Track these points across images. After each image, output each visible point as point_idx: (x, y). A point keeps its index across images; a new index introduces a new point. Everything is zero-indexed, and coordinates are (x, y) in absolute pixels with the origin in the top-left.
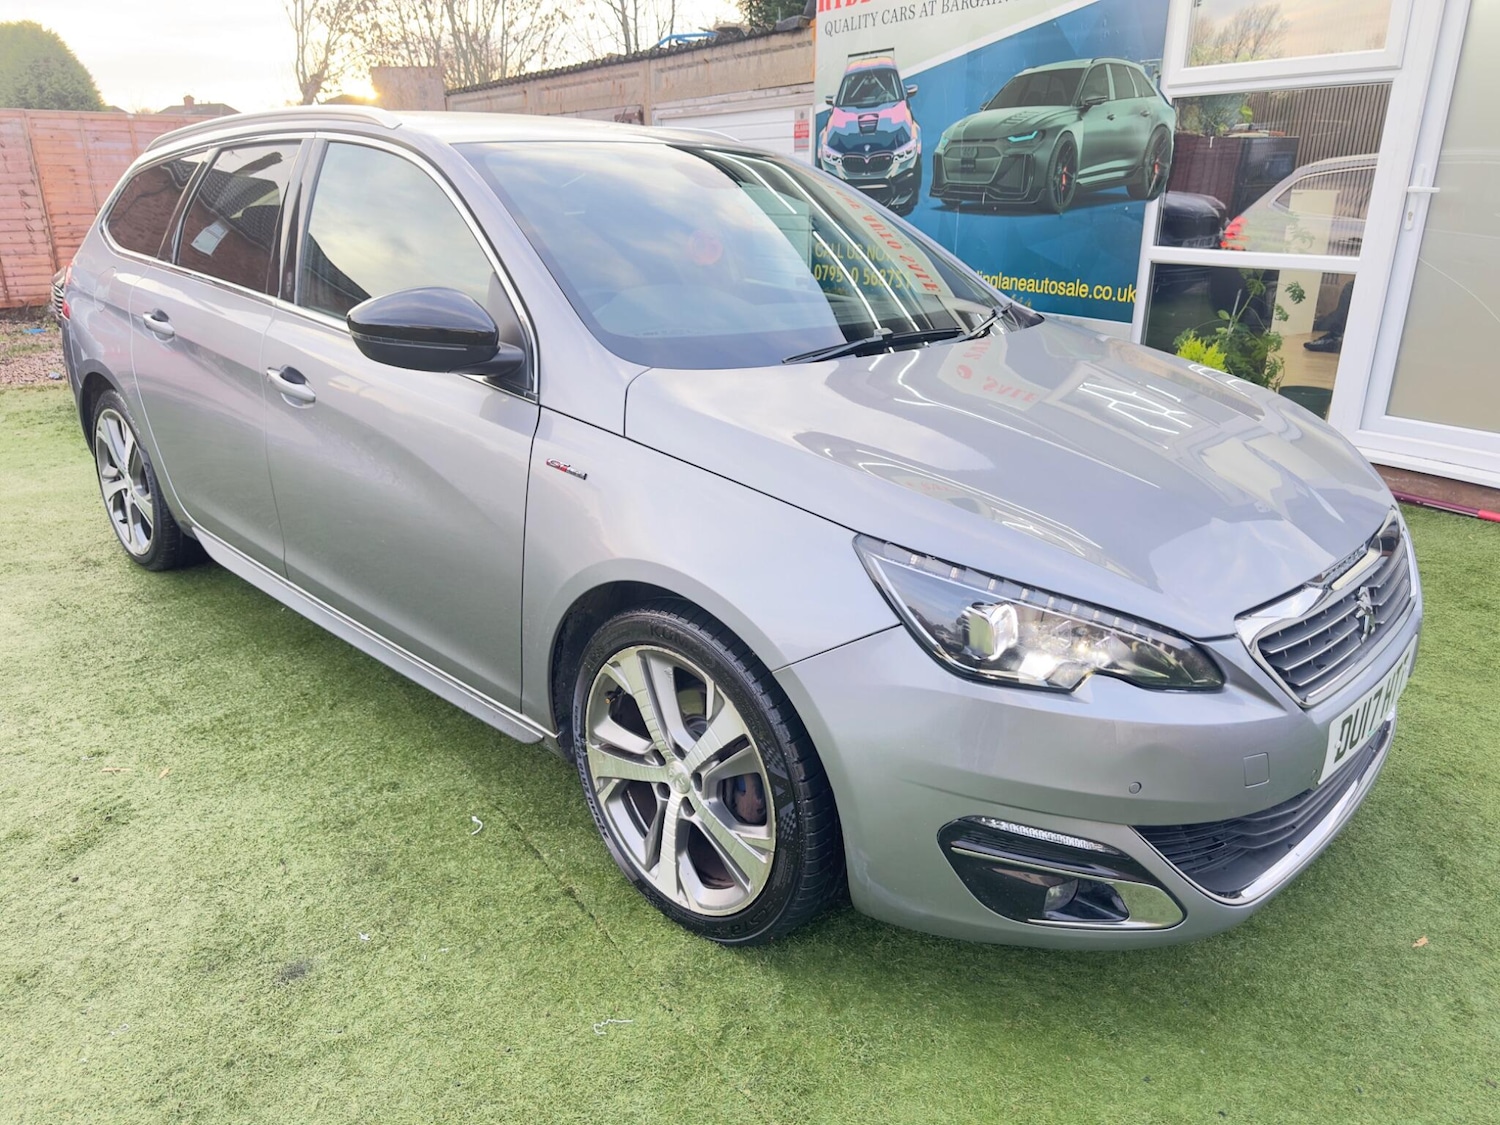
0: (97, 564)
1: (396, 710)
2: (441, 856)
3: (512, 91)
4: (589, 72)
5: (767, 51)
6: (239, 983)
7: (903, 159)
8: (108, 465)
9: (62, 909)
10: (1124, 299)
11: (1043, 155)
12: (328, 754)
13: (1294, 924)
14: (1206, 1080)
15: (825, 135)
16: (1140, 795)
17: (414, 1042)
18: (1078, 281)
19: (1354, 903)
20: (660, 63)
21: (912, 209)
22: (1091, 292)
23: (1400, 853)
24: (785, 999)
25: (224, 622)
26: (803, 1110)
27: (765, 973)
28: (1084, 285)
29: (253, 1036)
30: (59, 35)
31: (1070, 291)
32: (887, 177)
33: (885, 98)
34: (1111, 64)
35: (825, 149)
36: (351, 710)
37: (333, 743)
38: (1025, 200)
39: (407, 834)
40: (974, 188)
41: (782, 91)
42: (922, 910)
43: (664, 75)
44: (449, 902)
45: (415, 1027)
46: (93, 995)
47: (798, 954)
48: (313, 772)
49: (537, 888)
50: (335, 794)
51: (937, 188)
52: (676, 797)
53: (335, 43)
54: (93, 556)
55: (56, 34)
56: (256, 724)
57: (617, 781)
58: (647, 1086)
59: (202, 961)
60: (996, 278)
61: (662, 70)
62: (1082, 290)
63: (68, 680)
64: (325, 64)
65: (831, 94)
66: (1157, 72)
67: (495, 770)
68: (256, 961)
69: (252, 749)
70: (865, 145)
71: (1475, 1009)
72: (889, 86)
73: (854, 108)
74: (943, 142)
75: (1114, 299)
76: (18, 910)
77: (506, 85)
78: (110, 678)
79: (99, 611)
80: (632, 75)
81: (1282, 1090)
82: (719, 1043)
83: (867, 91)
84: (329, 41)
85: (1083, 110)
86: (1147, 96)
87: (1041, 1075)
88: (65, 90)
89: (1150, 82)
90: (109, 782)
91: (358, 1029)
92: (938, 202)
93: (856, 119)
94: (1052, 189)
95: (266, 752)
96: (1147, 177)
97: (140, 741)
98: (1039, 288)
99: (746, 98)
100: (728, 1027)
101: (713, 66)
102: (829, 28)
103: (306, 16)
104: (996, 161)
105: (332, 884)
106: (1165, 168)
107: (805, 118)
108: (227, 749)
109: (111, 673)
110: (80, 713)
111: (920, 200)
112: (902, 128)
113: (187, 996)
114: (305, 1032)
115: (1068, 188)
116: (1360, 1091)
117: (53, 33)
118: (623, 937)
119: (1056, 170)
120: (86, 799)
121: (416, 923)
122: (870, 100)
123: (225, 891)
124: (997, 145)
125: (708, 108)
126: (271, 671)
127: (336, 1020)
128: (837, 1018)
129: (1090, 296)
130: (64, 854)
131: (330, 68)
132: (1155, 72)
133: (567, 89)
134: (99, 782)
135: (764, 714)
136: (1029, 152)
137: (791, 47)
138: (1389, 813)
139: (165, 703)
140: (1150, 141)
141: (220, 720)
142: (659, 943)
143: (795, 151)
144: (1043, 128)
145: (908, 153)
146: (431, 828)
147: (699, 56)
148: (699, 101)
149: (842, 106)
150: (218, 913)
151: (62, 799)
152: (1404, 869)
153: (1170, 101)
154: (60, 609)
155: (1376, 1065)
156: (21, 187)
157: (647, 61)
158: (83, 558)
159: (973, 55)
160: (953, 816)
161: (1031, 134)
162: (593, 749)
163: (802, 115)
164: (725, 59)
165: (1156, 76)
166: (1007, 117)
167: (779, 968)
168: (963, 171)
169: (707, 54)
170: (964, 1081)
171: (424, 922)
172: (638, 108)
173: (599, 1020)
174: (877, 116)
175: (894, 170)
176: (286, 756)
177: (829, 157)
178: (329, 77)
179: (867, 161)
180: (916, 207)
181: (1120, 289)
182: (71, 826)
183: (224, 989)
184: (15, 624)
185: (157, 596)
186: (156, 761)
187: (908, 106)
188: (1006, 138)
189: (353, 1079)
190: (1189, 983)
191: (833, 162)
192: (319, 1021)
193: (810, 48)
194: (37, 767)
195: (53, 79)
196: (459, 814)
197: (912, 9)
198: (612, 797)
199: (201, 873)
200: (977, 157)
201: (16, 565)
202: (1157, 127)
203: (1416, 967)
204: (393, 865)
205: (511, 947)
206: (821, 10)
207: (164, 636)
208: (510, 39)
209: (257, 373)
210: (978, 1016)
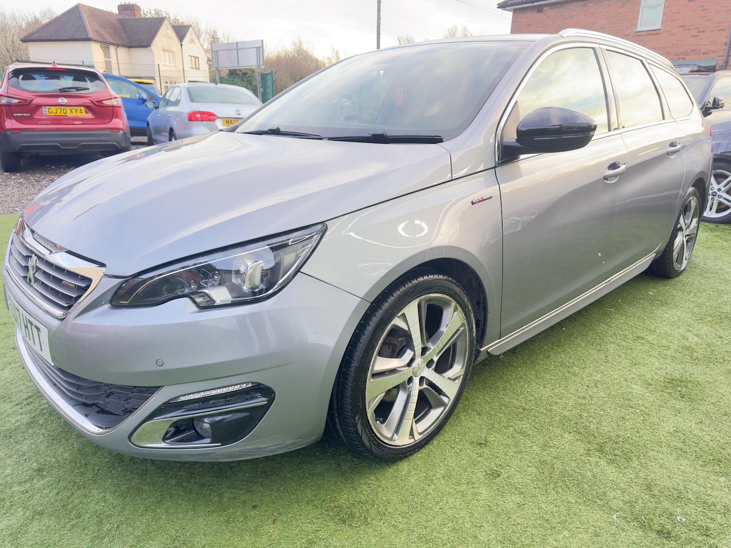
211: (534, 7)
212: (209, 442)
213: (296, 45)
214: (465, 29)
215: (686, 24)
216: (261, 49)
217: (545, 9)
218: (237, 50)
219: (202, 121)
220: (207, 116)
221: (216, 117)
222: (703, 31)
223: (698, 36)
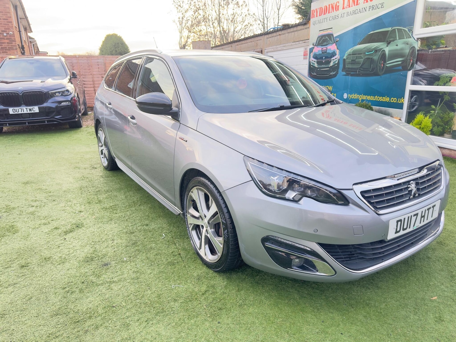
0: (96, 168)
1: (155, 207)
2: (151, 242)
3: (228, 46)
4: (248, 40)
5: (297, 31)
6: (93, 266)
7: (334, 61)
8: (100, 143)
9: (60, 245)
10: (400, 102)
11: (376, 58)
12: (134, 216)
13: (392, 288)
14: (341, 325)
15: (312, 55)
16: (317, 233)
17: (127, 284)
18: (386, 96)
19: (416, 284)
20: (267, 36)
21: (337, 76)
22: (390, 100)
23: (440, 272)
24: (226, 287)
25: (121, 184)
26: (218, 313)
27: (223, 280)
28: (388, 98)
29: (91, 278)
30: (122, 37)
31: (384, 100)
32: (329, 66)
33: (329, 43)
34: (397, 29)
35: (312, 59)
36: (144, 206)
37: (136, 214)
38: (370, 72)
39: (145, 236)
40: (355, 69)
41: (300, 42)
42: (259, 263)
43: (269, 39)
44: (149, 253)
45: (128, 281)
46: (59, 264)
47: (234, 276)
48: (129, 220)
49: (172, 252)
50: (132, 226)
51: (344, 69)
52: (205, 229)
53: (190, 36)
54: (95, 166)
55: (121, 37)
56: (119, 208)
57: (193, 225)
58: (179, 302)
59: (86, 260)
60: (361, 96)
61: (268, 38)
62: (387, 99)
63: (80, 194)
64: (187, 42)
65: (314, 43)
66: (412, 30)
67: (173, 223)
68: (98, 261)
69: (116, 214)
70: (323, 57)
71: (445, 319)
72: (330, 39)
73: (321, 46)
74: (346, 55)
75: (397, 102)
76: (51, 244)
77: (227, 45)
78: (89, 195)
79: (92, 179)
80: (260, 40)
81: (364, 330)
82: (203, 294)
83: (324, 41)
84: (188, 36)
85: (389, 43)
86: (408, 38)
87: (291, 316)
88: (122, 51)
89: (409, 34)
90: (80, 218)
91: (115, 279)
92: (344, 73)
93: (321, 49)
94: (379, 68)
95: (119, 214)
96: (408, 63)
97: (91, 210)
98: (374, 99)
99: (290, 45)
100: (207, 291)
101: (281, 36)
102: (314, 23)
103: (182, 29)
104: (362, 60)
105: (122, 246)
106: (414, 60)
107: (307, 49)
108: (110, 213)
109: (90, 194)
110: (80, 202)
111: (339, 73)
112: (334, 51)
113: (80, 267)
114: (103, 278)
115: (383, 68)
116: (391, 335)
117: (120, 36)
118: (189, 266)
119: (380, 62)
120: (74, 222)
121: (139, 257)
122: (325, 43)
123: (97, 245)
124: (362, 56)
125: (280, 48)
126: (128, 196)
127: (110, 277)
128: (238, 293)
129: (390, 101)
130: (65, 233)
131: (188, 43)
132: (411, 30)
133: (243, 45)
134: (79, 218)
135: (221, 205)
136: (372, 57)
137: (303, 29)
138: (441, 261)
139: (100, 202)
140: (409, 51)
141: (111, 206)
142: (198, 269)
143: (304, 59)
144: (376, 49)
145: (336, 59)
146: (152, 236)
147: (278, 33)
148: (277, 46)
149: (317, 46)
150: (94, 250)
151: (69, 221)
152: (439, 277)
153: (416, 39)
154: (83, 178)
155: (400, 329)
156: (102, 76)
157: (264, 36)
158: (93, 167)
159: (355, 29)
160: (265, 235)
161: (372, 51)
162: (189, 215)
163: (306, 49)
164: (285, 34)
165: (411, 31)
166: (365, 47)
167: (227, 279)
168: (352, 64)
169: (280, 33)
170: (267, 314)
171: (141, 257)
172: (261, 49)
173: (174, 285)
174: (327, 48)
175: (332, 64)
176: (123, 216)
177: (313, 61)
178: (188, 45)
179: (324, 62)
180: (337, 75)
181: (399, 99)
182: (69, 227)
183: (88, 267)
184: (72, 181)
185: (107, 176)
186: (93, 214)
187: (336, 45)
188: (365, 53)
189: (110, 290)
190: (349, 299)
191: (314, 62)
192: (106, 276)
193: (309, 29)
194: (66, 213)
195: (119, 48)
196: (160, 233)
197: (338, 16)
198: (192, 229)
199: (93, 241)
200: (356, 59)
201: (77, 167)
202: (412, 48)
203: (429, 305)
204: (139, 243)
205: (160, 265)
206: (312, 18)
207: (105, 186)
208: (235, 32)
209: (126, 117)
210: (279, 298)
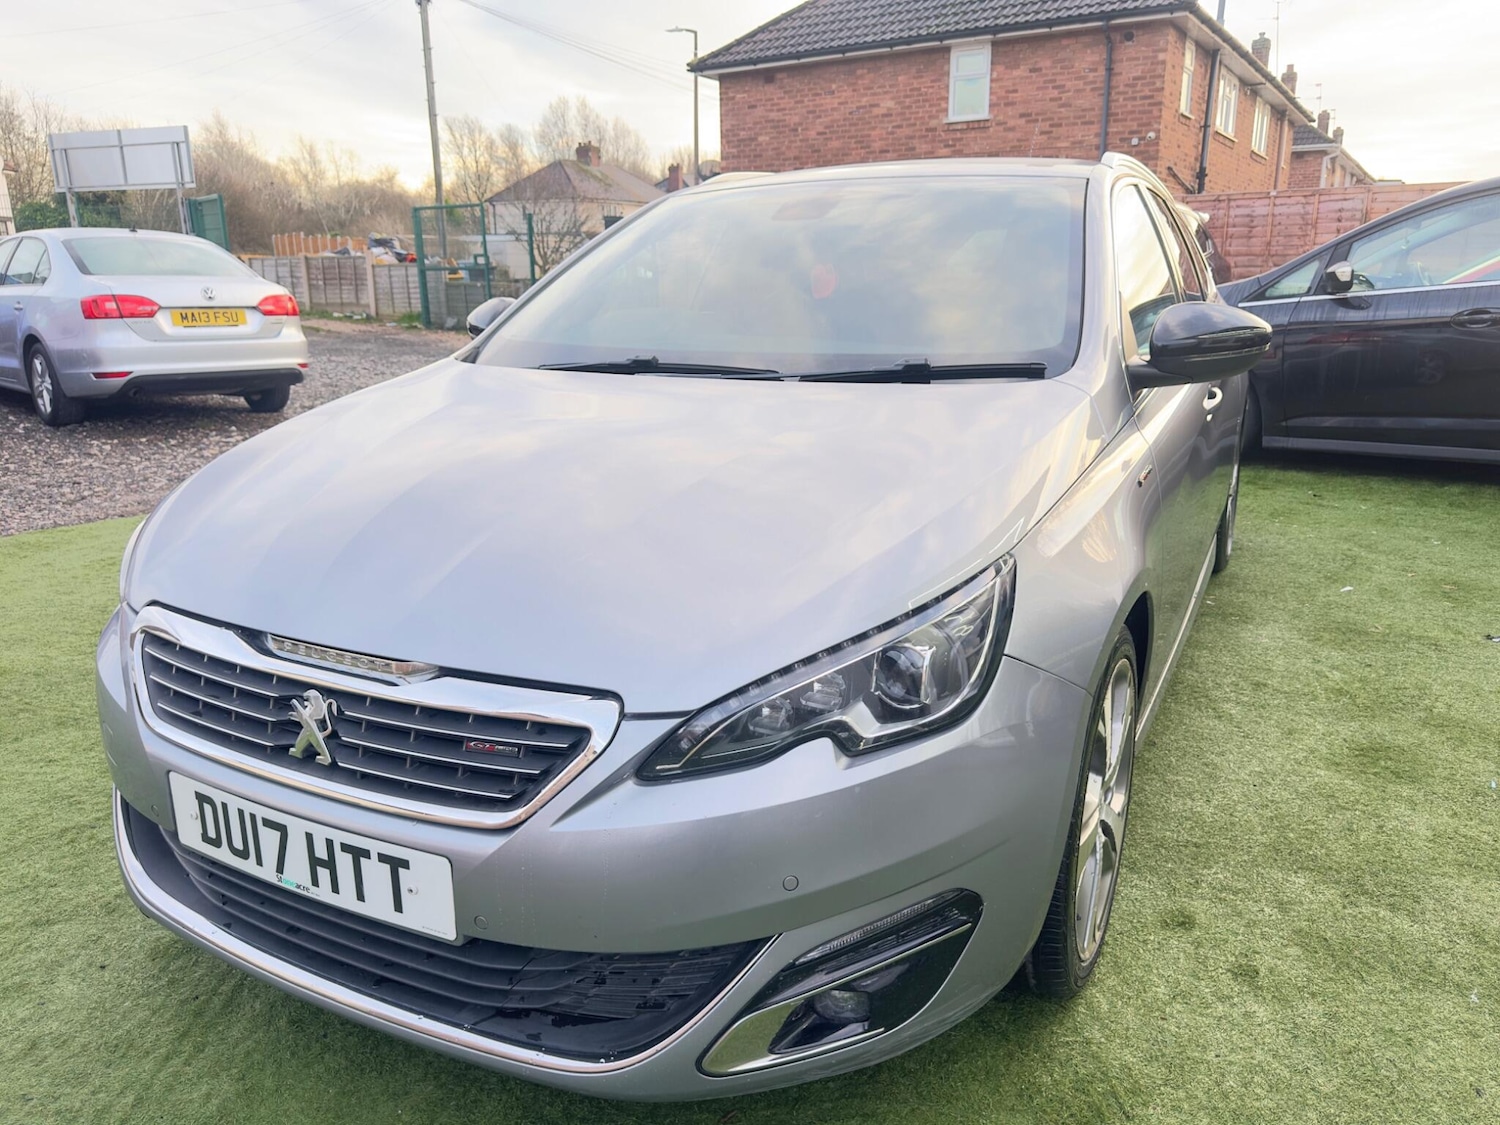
211: (757, 72)
212: (861, 1030)
213: (211, 132)
214: (584, 105)
215: (1030, 111)
216: (183, 146)
217: (779, 76)
218: (122, 148)
219: (122, 317)
220: (134, 306)
221: (156, 308)
222: (1060, 125)
223: (1051, 132)
